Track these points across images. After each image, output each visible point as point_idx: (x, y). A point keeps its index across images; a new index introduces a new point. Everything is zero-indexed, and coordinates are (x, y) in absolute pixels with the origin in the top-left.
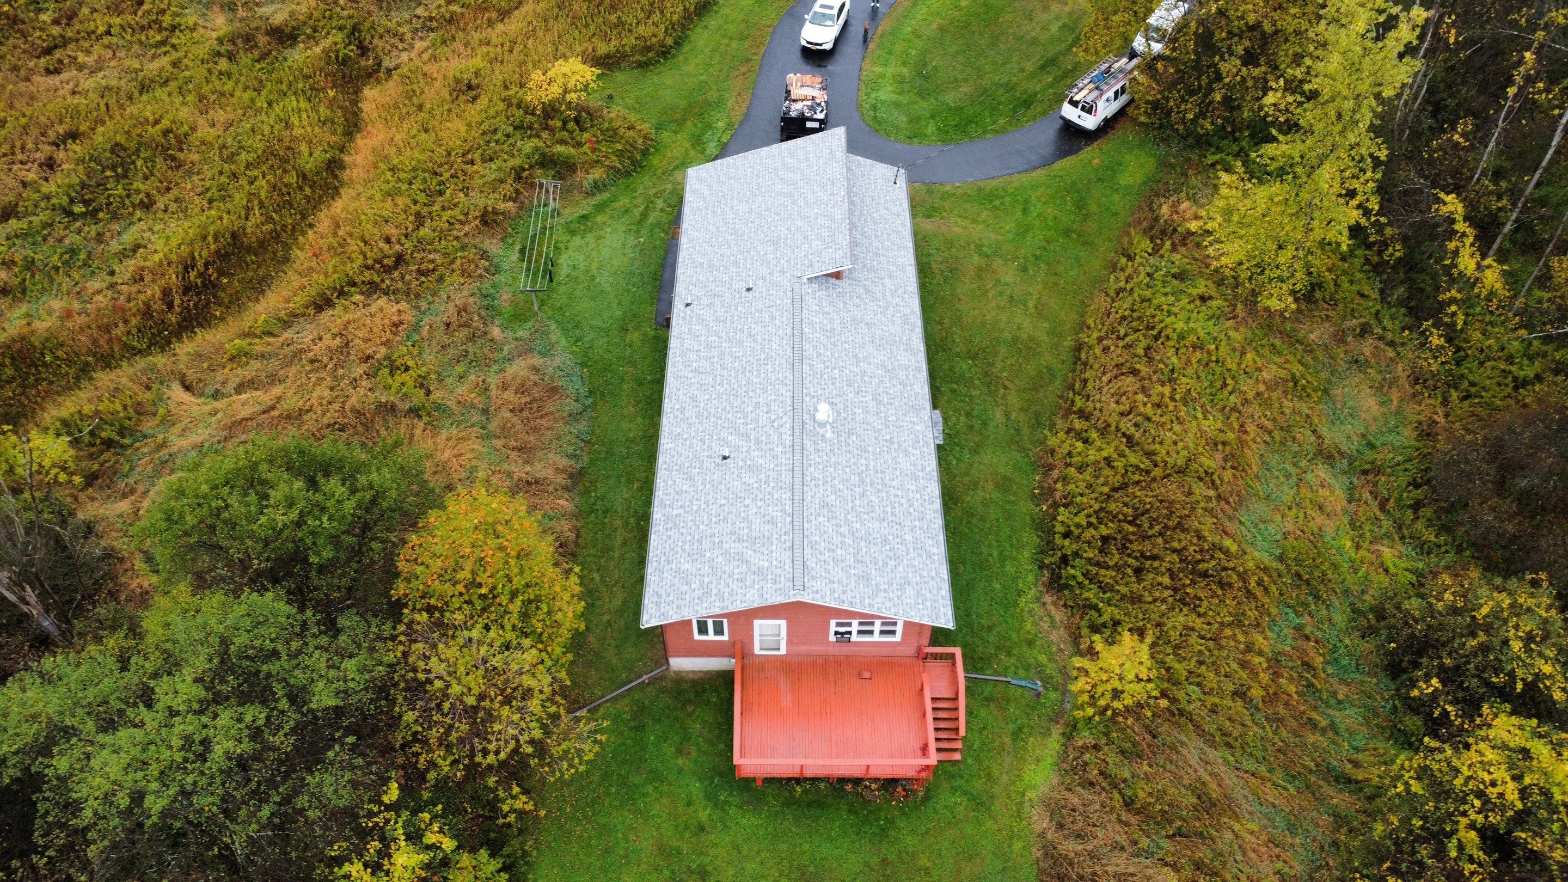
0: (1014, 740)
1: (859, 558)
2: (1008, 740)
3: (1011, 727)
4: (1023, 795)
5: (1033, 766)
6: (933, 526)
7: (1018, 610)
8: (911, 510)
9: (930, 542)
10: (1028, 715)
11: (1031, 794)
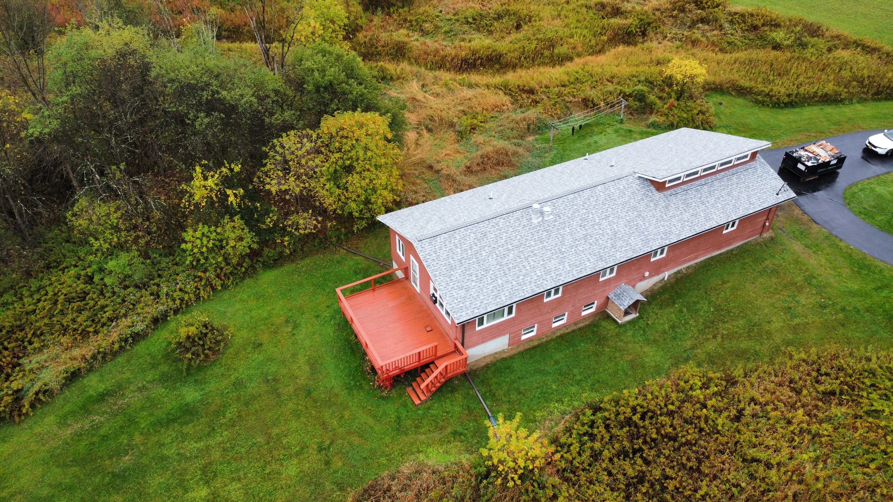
0: (451, 433)
1: (463, 261)
2: (449, 430)
3: (460, 429)
4: (419, 452)
5: (441, 451)
6: (521, 292)
7: (546, 404)
8: (521, 277)
9: (507, 294)
10: (474, 435)
11: (421, 457)
